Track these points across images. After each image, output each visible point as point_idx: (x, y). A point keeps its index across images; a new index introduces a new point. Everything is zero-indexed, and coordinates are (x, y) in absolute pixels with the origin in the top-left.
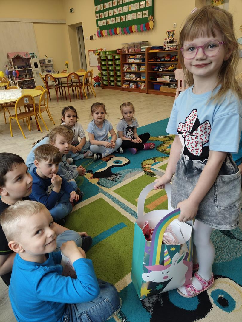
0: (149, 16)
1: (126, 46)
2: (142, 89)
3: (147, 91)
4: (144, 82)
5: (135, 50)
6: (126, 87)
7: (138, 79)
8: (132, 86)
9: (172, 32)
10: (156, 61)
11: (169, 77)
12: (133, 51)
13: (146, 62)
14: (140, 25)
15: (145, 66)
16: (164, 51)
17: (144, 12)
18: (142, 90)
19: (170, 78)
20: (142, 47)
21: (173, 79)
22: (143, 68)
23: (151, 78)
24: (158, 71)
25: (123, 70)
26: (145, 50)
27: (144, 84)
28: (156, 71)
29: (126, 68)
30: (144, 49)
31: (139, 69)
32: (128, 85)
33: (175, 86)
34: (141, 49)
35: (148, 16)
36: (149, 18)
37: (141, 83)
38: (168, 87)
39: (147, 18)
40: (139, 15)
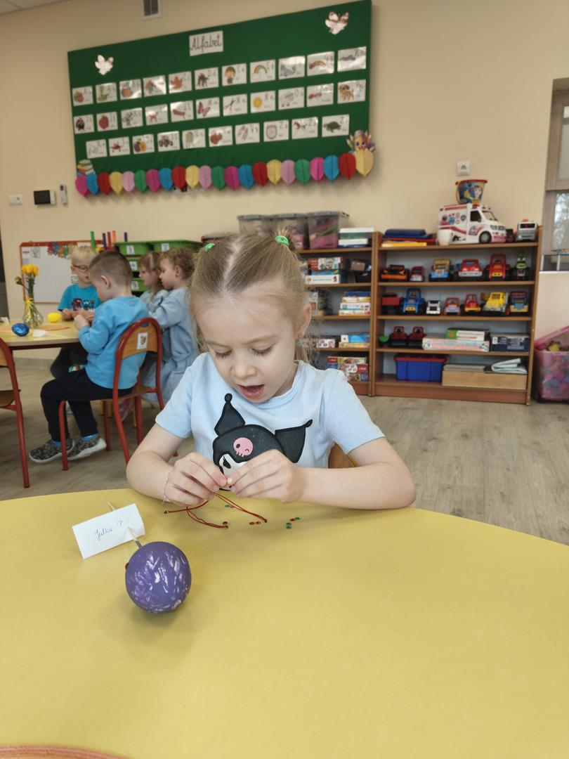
0: (351, 133)
3: (376, 387)
4: (362, 354)
5: (307, 241)
13: (373, 284)
14: (310, 161)
19: (496, 338)
20: (342, 230)
21: (509, 340)
22: (355, 306)
24: (422, 313)
30: (351, 239)
31: (332, 309)
34: (340, 236)
35: (346, 133)
36: (354, 139)
37: (345, 358)
38: (485, 369)
39: (343, 138)
40: (304, 127)
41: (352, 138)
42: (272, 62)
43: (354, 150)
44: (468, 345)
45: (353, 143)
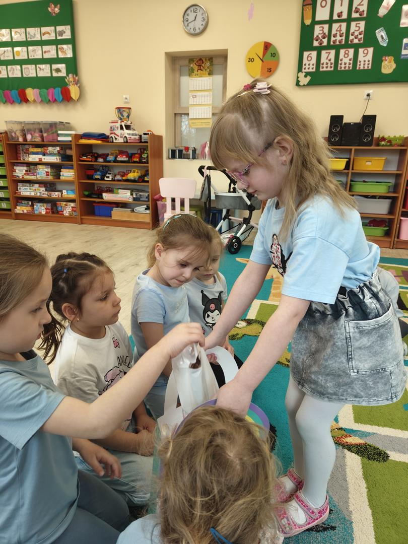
0: (68, 75)
1: (17, 128)
2: (67, 215)
3: (82, 219)
4: (73, 201)
5: (42, 137)
6: (25, 212)
7: (55, 195)
8: (41, 209)
9: (127, 110)
10: (96, 161)
11: (129, 191)
12: (38, 140)
13: (74, 163)
14: (47, 89)
15: (73, 169)
16: (113, 142)
17: (55, 66)
18: (66, 217)
19: (134, 194)
20: (60, 132)
21: (141, 195)
22: (67, 174)
23: (86, 193)
24: (102, 179)
25: (14, 176)
26: (69, 139)
27: (72, 205)
28: (97, 179)
29: (20, 172)
30: (65, 137)
31: (58, 176)
32: (29, 209)
33: (146, 209)
34: (58, 135)
35: (65, 75)
36: (69, 79)
37: (65, 203)
38: (131, 210)
39: (63, 78)
40: (43, 70)
41: (68, 78)
42: (23, 30)
43: (70, 85)
44: (123, 197)
45: (68, 81)
